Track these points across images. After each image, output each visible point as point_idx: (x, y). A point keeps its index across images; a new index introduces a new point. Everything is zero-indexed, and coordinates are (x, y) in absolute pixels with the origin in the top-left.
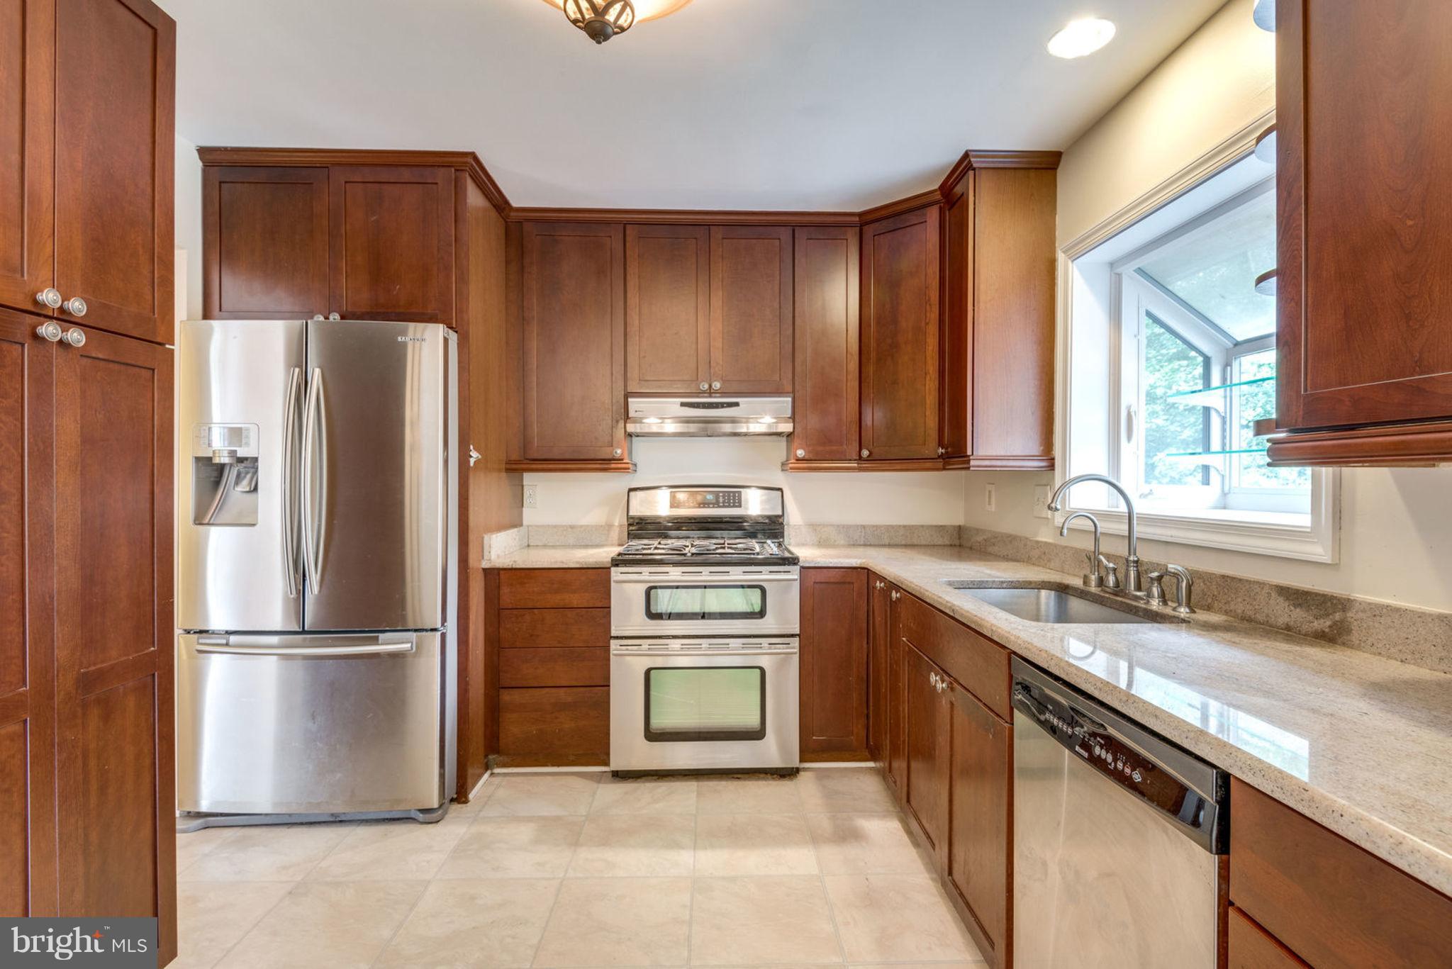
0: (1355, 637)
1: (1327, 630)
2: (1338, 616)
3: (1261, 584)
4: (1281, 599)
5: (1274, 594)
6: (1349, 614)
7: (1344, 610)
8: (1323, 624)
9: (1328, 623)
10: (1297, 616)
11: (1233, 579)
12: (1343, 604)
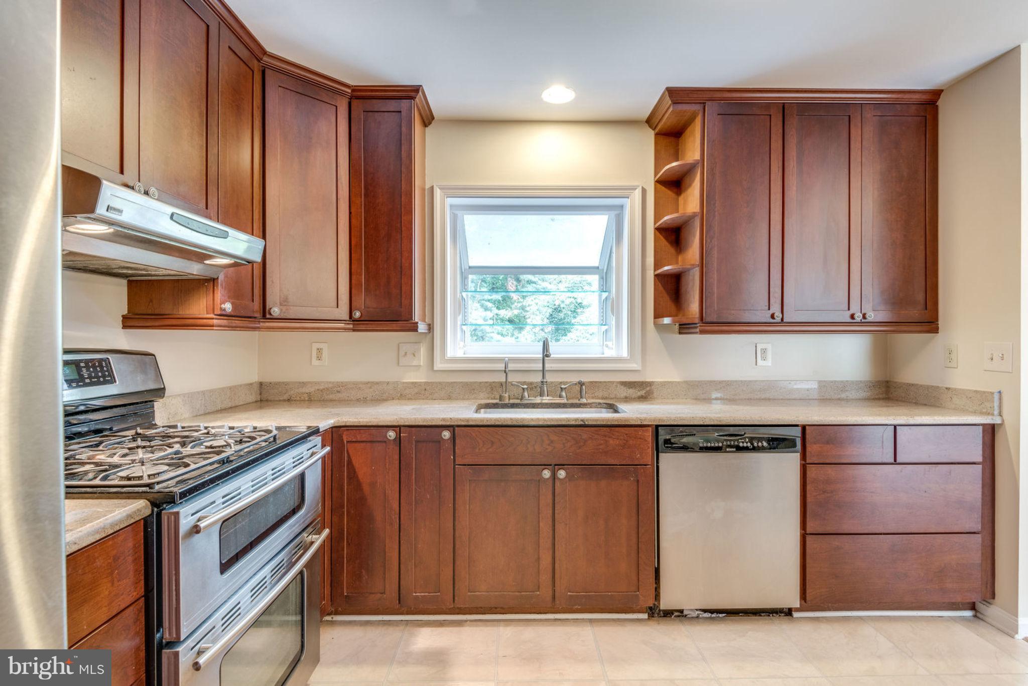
0: (655, 395)
1: (644, 395)
2: (648, 389)
3: (612, 382)
4: (622, 387)
5: (619, 385)
6: (653, 387)
7: (650, 386)
8: (642, 393)
9: (644, 392)
10: (631, 392)
11: (596, 382)
12: (650, 384)
